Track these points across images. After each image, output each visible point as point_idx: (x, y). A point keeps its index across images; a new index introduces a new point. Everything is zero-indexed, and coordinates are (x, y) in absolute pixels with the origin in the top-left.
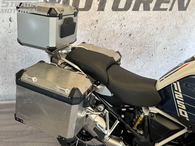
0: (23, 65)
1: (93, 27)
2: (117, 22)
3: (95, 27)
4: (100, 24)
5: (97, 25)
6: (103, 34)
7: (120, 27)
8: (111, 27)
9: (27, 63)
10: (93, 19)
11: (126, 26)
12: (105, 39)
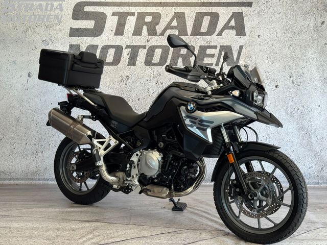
0: (37, 130)
1: (123, 84)
2: (151, 78)
3: (126, 84)
4: (131, 81)
5: (128, 82)
6: (136, 92)
7: (156, 85)
8: (145, 84)
9: (42, 127)
10: (123, 75)
11: (163, 84)
12: (139, 99)
